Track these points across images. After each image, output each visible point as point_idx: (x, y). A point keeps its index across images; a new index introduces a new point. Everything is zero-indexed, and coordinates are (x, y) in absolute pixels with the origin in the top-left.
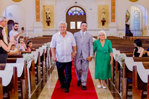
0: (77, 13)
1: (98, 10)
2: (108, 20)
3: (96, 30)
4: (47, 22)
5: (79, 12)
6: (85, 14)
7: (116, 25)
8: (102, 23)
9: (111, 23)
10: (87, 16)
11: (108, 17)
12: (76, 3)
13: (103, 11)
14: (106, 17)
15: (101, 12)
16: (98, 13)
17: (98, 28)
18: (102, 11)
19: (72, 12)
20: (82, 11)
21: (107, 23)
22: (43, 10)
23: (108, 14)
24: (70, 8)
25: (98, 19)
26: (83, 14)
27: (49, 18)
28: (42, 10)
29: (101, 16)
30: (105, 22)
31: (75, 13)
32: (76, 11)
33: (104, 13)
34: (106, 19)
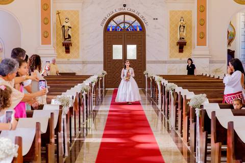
0: (127, 26)
1: (171, 20)
2: (191, 42)
3: (165, 62)
4: (64, 44)
5: (131, 25)
6: (143, 29)
7: (207, 53)
8: (178, 46)
9: (196, 46)
10: (147, 32)
11: (191, 35)
12: (125, 6)
13: (180, 23)
14: (186, 34)
15: (177, 26)
16: (171, 26)
17: (170, 57)
18: (178, 23)
19: (115, 25)
20: (137, 23)
21: (189, 48)
22: (57, 21)
23: (191, 29)
24: (111, 16)
25: (171, 39)
26: (138, 29)
27: (69, 37)
28: (55, 20)
29: (177, 32)
30: (185, 45)
31: (122, 26)
32: (124, 22)
33: (182, 27)
34: (186, 40)
